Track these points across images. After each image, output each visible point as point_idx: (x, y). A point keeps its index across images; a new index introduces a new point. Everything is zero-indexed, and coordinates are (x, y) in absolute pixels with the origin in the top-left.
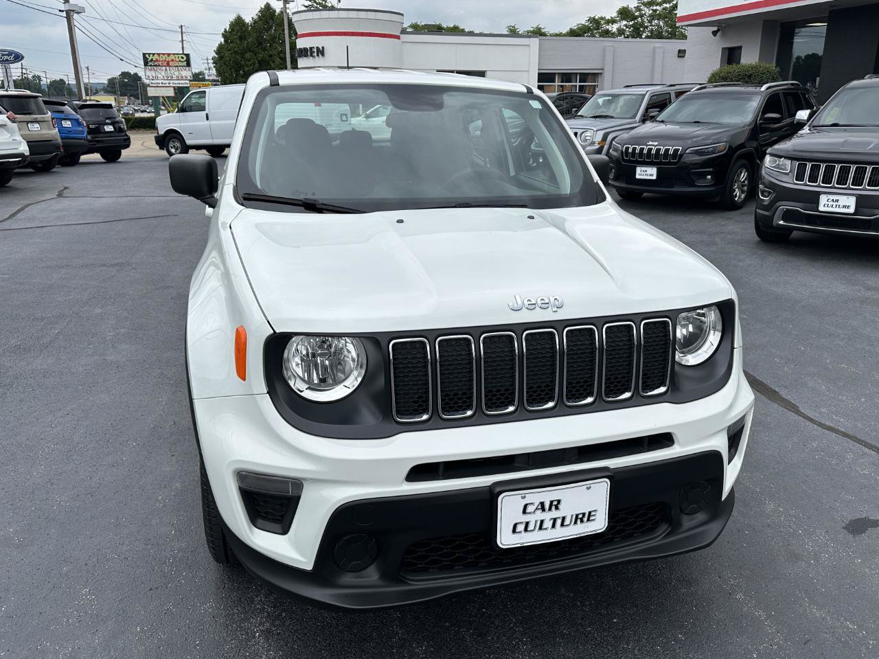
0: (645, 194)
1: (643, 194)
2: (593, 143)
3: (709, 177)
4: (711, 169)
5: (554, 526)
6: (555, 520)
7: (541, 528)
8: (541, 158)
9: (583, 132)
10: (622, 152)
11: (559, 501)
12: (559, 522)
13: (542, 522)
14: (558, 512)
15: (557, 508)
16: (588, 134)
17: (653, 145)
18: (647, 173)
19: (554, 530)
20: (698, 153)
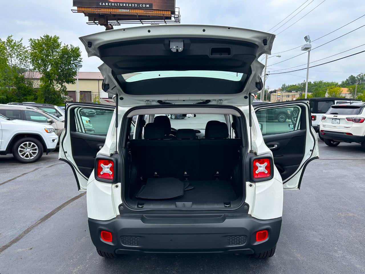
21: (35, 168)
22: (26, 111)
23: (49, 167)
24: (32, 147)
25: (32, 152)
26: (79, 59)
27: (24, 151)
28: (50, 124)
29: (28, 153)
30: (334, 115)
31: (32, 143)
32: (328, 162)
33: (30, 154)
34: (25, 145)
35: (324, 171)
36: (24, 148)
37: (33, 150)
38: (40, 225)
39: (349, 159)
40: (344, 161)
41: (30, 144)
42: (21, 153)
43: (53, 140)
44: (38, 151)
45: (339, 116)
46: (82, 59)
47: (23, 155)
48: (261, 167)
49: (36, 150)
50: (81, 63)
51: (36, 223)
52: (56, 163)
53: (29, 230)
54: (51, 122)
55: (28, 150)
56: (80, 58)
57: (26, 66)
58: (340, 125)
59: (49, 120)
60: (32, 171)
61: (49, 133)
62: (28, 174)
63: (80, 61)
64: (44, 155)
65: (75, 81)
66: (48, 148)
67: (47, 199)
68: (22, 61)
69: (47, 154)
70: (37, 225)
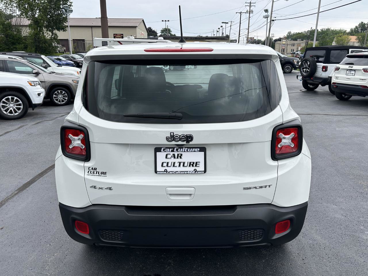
21: (19, 126)
22: (8, 62)
23: (35, 124)
24: (15, 102)
25: (16, 108)
26: (69, 4)
27: (7, 106)
28: (36, 76)
29: (11, 109)
30: (349, 66)
31: (15, 98)
32: (341, 118)
33: (14, 110)
34: (8, 99)
35: (337, 129)
36: (7, 104)
37: (17, 105)
38: (16, 196)
39: (363, 114)
40: (358, 117)
41: (13, 99)
42: (3, 108)
43: (39, 94)
44: (22, 106)
45: (355, 67)
46: (72, 3)
47: (6, 111)
48: (284, 138)
49: (20, 105)
50: (71, 7)
51: (12, 194)
52: (43, 120)
53: (3, 203)
54: (37, 74)
55: (11, 105)
56: (70, 2)
57: (12, 11)
58: (356, 76)
59: (34, 71)
60: (16, 129)
61: (33, 86)
62: (11, 133)
63: (70, 5)
64: (30, 111)
65: (66, 28)
66: (33, 103)
67: (28, 163)
68: (7, 5)
69: (33, 110)
70: (13, 197)
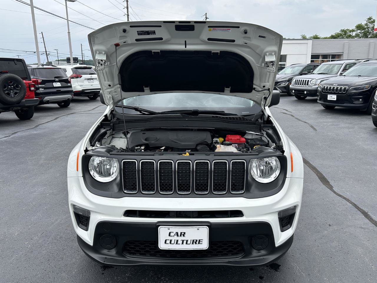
0: (336, 107)
1: (335, 107)
2: (315, 85)
3: (361, 100)
4: (362, 97)
5: (183, 243)
6: (183, 241)
7: (177, 243)
8: (293, 90)
9: (312, 80)
10: (322, 88)
11: (185, 233)
12: (185, 242)
13: (177, 241)
14: (184, 237)
15: (184, 236)
16: (313, 81)
17: (335, 86)
18: (332, 97)
19: (182, 245)
20: (355, 89)
